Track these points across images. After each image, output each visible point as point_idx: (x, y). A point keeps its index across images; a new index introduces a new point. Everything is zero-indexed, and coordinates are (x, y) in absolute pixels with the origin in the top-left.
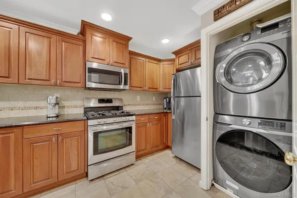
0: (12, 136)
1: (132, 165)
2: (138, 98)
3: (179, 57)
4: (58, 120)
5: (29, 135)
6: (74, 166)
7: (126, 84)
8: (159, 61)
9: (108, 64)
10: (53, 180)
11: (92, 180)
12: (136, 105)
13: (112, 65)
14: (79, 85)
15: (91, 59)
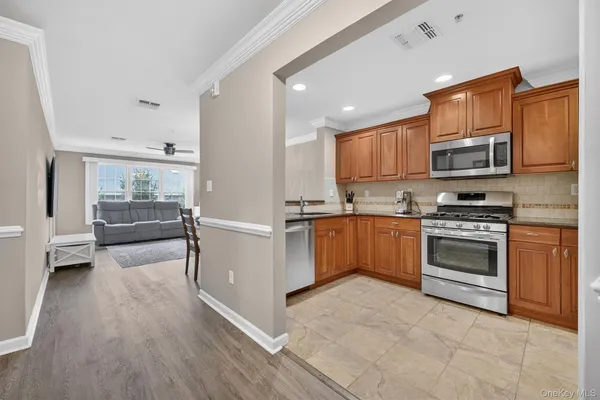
0: (369, 222)
1: (500, 314)
5: (380, 224)
6: (410, 270)
9: (464, 138)
10: (393, 273)
11: (428, 295)
13: (471, 137)
14: (425, 176)
15: (437, 139)
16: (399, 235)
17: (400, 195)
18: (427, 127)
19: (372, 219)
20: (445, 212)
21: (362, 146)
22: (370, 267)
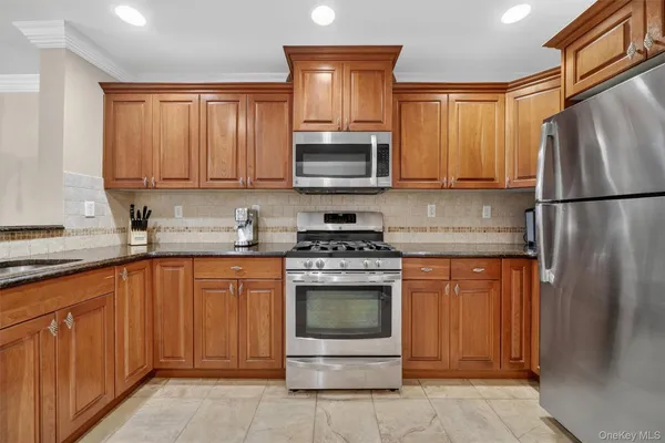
0: (181, 270)
1: (393, 390)
2: (431, 209)
3: (577, 52)
4: (250, 252)
6: (264, 350)
7: (382, 172)
8: (502, 88)
9: (339, 130)
10: (231, 363)
11: (295, 391)
12: (424, 230)
13: (348, 130)
14: (283, 184)
15: (304, 126)
16: (244, 290)
17: (241, 214)
18: (286, 105)
19: (187, 262)
20: (309, 243)
21: (168, 120)
22: (185, 362)
